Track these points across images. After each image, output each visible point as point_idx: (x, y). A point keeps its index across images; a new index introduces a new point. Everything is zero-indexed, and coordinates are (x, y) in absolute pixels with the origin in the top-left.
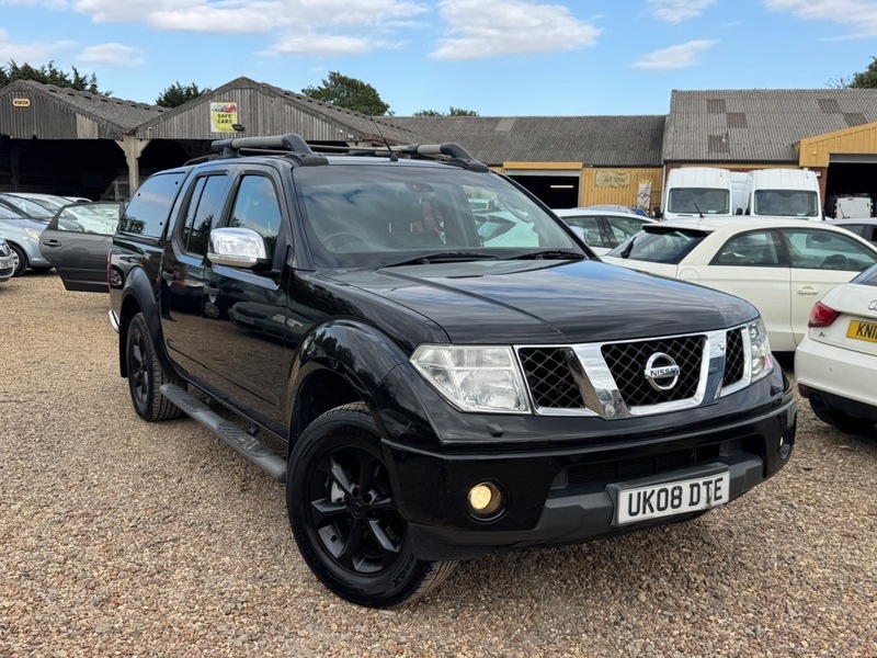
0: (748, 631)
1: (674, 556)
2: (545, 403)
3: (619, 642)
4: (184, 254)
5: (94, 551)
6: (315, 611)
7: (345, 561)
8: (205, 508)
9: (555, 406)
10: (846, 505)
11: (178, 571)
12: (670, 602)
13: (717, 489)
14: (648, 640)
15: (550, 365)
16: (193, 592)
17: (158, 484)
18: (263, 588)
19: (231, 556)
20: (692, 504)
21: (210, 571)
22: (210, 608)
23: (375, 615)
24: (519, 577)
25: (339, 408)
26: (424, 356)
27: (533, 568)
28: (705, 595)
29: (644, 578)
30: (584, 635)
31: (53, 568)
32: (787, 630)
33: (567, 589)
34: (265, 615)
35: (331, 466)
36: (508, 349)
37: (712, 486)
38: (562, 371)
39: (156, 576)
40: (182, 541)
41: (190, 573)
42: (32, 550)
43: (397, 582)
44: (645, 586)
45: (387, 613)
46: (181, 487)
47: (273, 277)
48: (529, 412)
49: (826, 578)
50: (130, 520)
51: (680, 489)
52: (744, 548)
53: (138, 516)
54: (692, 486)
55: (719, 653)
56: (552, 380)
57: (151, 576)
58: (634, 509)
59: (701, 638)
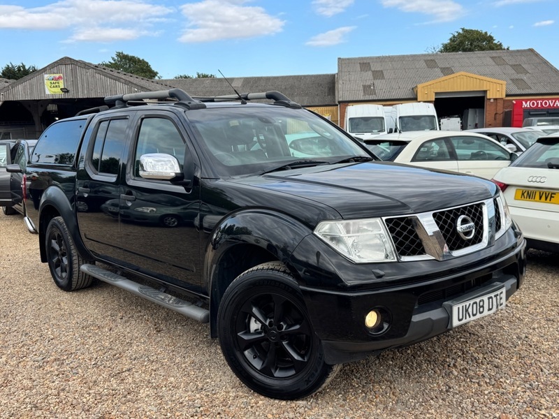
0: (528, 386)
1: (458, 344)
2: (403, 253)
3: (455, 403)
4: (97, 174)
5: (75, 384)
6: (252, 407)
7: (266, 371)
8: (138, 346)
9: (409, 255)
10: (537, 302)
11: (142, 391)
12: (472, 373)
13: (501, 299)
14: (472, 399)
15: (404, 228)
16: (160, 404)
17: (96, 334)
18: (207, 396)
19: (173, 376)
20: (489, 310)
21: (164, 389)
22: (178, 413)
23: (293, 405)
24: (372, 369)
25: (255, 268)
26: (324, 229)
27: (377, 362)
28: (488, 366)
29: (448, 360)
30: (431, 401)
31: (53, 400)
32: (549, 383)
33: (405, 373)
34: (219, 414)
35: (252, 309)
36: (378, 220)
37: (498, 297)
38: (412, 232)
39: (129, 397)
40: (134, 370)
41: (151, 392)
42: (31, 389)
43: (308, 381)
44: (452, 365)
45: (301, 403)
46: (113, 334)
47: (184, 185)
48: (396, 260)
49: (552, 348)
50: (90, 360)
51: (483, 301)
52: (495, 334)
53: (95, 356)
54: (489, 298)
55: (519, 402)
56: (406, 238)
57: (125, 397)
58: (461, 317)
59: (503, 393)
